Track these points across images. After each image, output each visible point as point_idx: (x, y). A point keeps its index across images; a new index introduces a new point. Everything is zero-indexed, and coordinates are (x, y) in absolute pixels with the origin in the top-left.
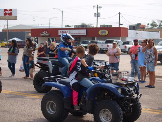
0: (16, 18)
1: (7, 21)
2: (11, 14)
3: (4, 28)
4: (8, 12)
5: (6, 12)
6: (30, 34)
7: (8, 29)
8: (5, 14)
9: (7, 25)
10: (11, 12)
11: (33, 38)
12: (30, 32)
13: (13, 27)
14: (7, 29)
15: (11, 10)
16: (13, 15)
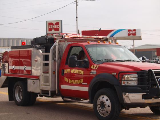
0: (140, 38)
1: (134, 41)
2: (134, 34)
3: (131, 48)
4: (132, 32)
5: (130, 32)
6: (156, 54)
7: (135, 49)
8: (129, 35)
9: (134, 45)
10: (135, 32)
11: (159, 57)
12: (156, 51)
13: (139, 47)
14: (133, 49)
15: (134, 30)
16: (137, 35)
